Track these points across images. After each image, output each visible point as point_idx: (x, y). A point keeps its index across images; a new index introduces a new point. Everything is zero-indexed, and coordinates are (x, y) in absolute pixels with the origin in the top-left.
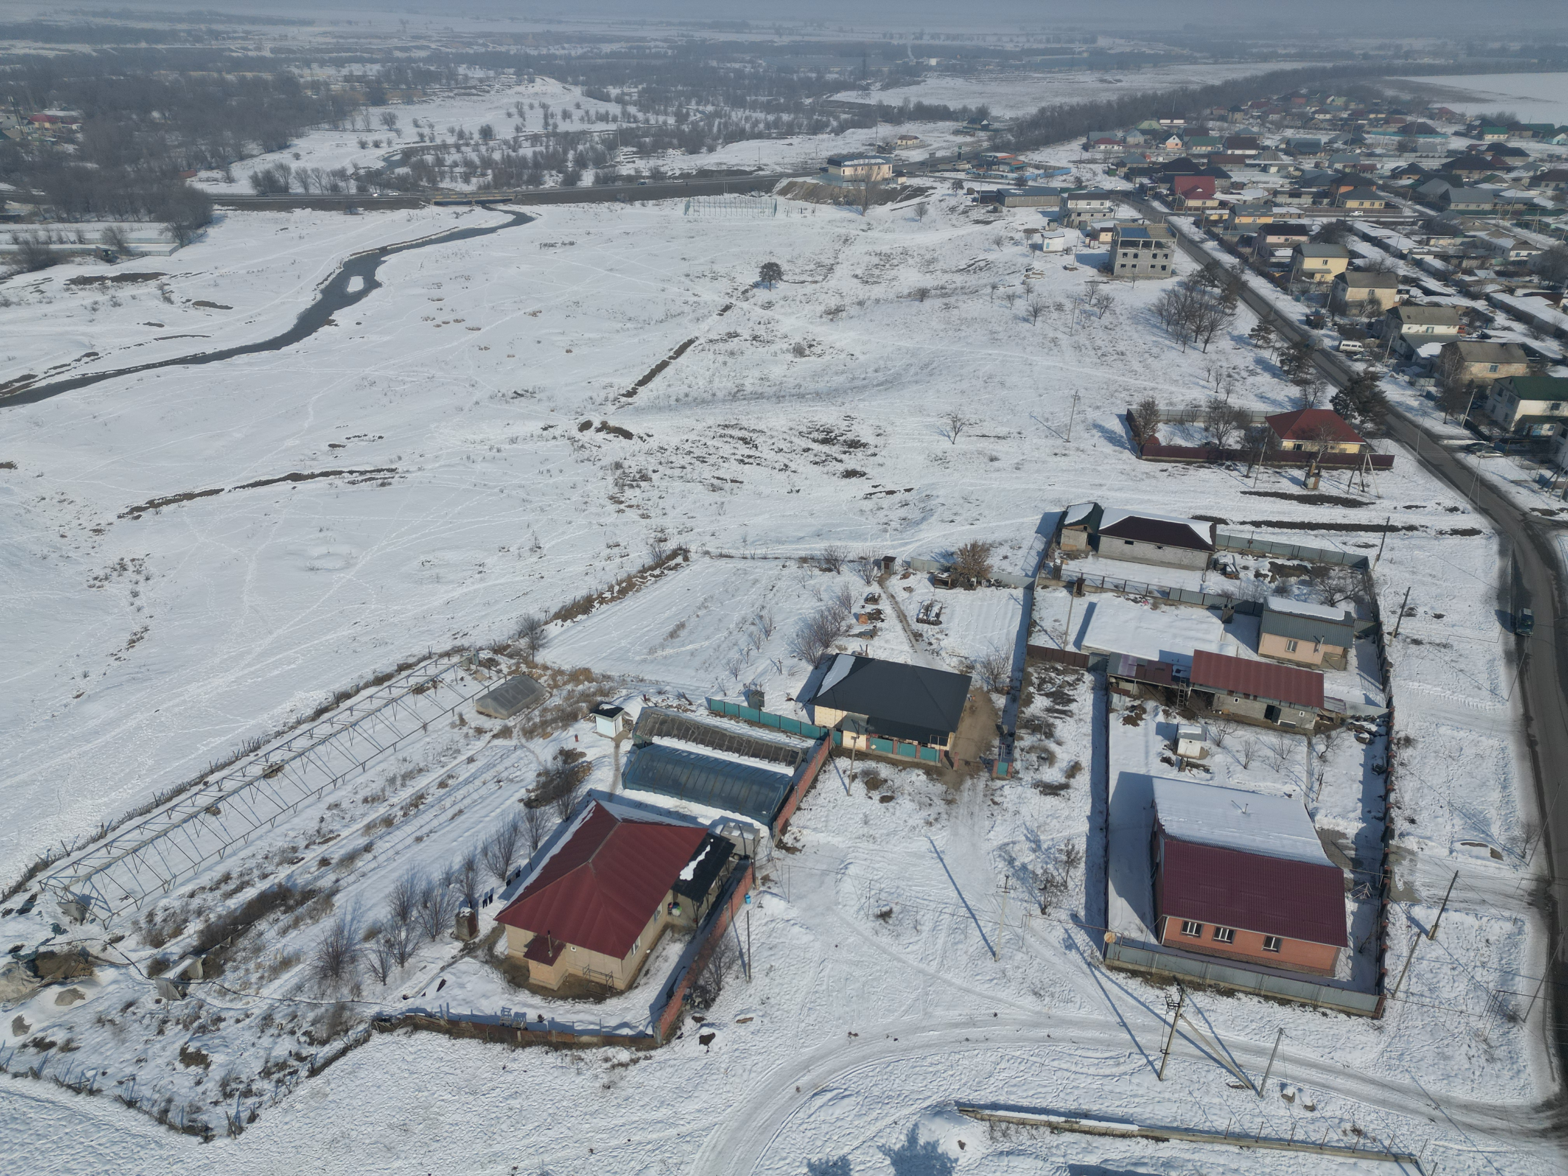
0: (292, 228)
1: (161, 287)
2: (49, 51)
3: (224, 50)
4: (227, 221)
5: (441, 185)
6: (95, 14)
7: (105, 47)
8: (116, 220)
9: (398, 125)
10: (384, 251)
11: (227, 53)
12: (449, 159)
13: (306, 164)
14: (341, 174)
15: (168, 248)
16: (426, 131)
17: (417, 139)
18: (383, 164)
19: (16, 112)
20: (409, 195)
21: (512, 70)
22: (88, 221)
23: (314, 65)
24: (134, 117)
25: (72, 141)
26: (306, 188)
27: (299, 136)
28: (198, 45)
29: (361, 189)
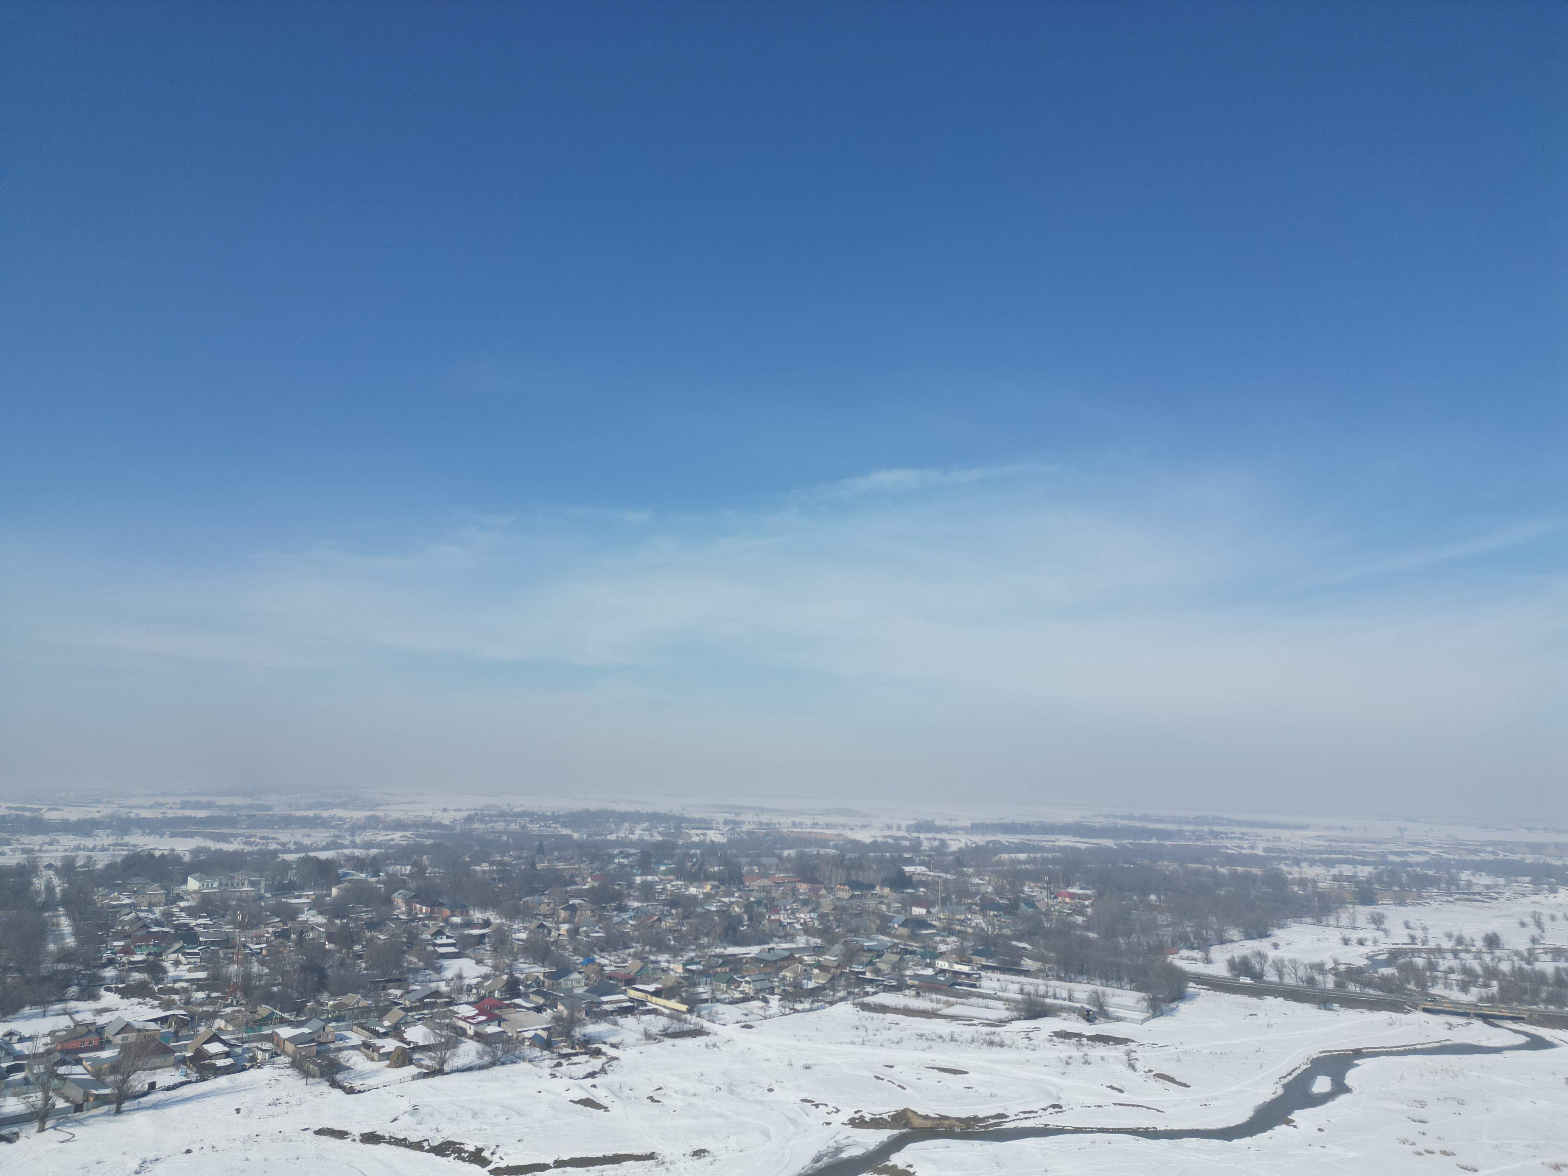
0: (1261, 1014)
1: (1128, 1054)
2: (1081, 844)
3: (1221, 847)
4: (1199, 999)
5: (1432, 991)
6: (1122, 817)
7: (1124, 842)
8: (1102, 985)
9: (1387, 925)
10: (1358, 1053)
11: (1222, 850)
12: (1443, 965)
13: (1284, 954)
14: (1320, 968)
15: (1140, 1016)
16: (1419, 933)
17: (1408, 940)
18: (1366, 962)
19: (1048, 888)
20: (1392, 997)
21: (1527, 879)
22: (1080, 982)
23: (1304, 865)
24: (1135, 898)
25: (1082, 914)
26: (1281, 977)
27: (1281, 927)
28: (1199, 843)
29: (1339, 985)
